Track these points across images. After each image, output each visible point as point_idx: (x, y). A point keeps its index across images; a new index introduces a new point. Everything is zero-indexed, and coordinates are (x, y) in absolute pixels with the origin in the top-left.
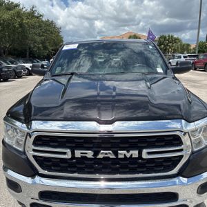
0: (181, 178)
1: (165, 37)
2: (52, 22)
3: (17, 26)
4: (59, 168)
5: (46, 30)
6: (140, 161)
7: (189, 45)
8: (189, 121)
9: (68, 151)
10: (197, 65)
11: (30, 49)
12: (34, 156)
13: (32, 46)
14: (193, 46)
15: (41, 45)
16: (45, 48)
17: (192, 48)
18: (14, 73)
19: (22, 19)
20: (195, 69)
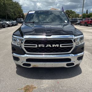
0: (72, 54)
1: (68, 11)
2: (18, 2)
3: (2, 4)
4: (33, 51)
5: (15, 6)
6: (59, 48)
7: (79, 15)
8: (75, 36)
9: (36, 45)
10: (82, 23)
11: (8, 15)
12: (25, 47)
13: (9, 14)
14: (80, 15)
15: (13, 13)
16: (15, 15)
17: (80, 16)
18: (2, 26)
19: (4, 1)
20: (81, 25)
